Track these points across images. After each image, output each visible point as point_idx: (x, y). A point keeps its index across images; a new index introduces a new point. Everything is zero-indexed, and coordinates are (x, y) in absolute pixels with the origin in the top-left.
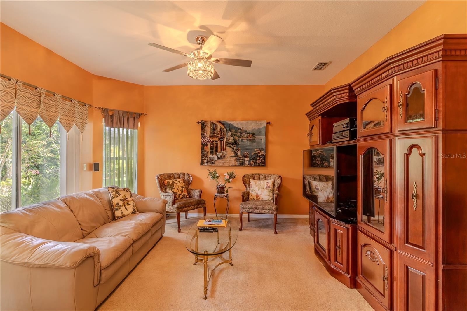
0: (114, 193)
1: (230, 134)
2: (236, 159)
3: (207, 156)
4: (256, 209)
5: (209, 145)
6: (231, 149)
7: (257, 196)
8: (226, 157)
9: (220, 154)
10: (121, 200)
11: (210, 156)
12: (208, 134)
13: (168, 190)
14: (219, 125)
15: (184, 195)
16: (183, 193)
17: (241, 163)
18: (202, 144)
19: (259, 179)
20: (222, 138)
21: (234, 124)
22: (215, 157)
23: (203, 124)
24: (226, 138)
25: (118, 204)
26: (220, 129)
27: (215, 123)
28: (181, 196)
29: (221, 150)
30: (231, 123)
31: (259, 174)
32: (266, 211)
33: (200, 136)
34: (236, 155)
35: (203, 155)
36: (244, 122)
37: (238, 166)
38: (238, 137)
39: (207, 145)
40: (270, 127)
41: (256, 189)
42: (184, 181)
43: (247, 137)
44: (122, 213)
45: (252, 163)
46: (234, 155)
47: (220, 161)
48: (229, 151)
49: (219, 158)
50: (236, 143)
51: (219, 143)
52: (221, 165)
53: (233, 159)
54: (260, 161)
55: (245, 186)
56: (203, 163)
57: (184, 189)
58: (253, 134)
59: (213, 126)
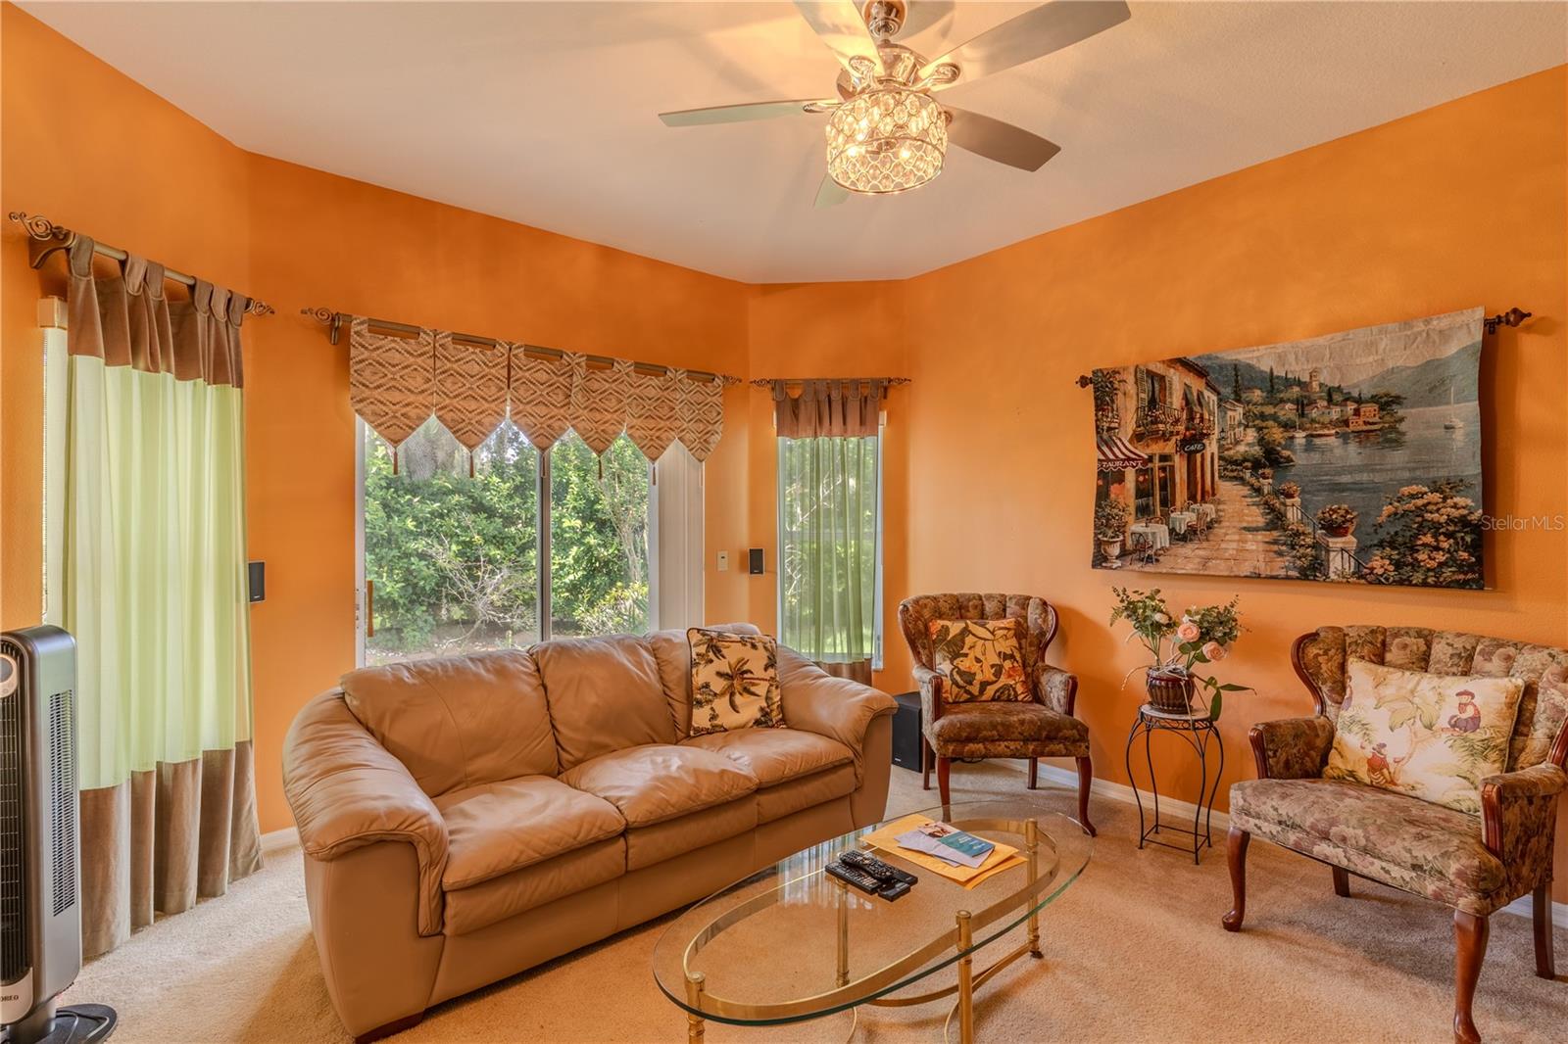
0: (702, 649)
1: (1237, 413)
2: (1275, 542)
3: (1121, 529)
4: (1325, 837)
5: (1130, 475)
6: (1246, 491)
7: (1377, 765)
8: (1218, 530)
9: (1183, 518)
10: (719, 674)
11: (1138, 527)
12: (1129, 424)
13: (938, 658)
14: (1177, 379)
15: (1006, 687)
16: (1003, 680)
17: (1306, 562)
18: (1101, 474)
19: (1423, 662)
20: (1193, 441)
21: (1263, 359)
22: (1160, 534)
23: (1102, 388)
24: (1215, 437)
25: (707, 686)
26: (1186, 397)
27: (1160, 369)
28: (990, 691)
29: (1192, 497)
30: (1244, 356)
31: (1420, 634)
32: (1396, 872)
33: (1093, 439)
34: (1276, 520)
35: (1106, 522)
36: (1321, 341)
37: (1288, 578)
38: (1287, 426)
39: (1120, 478)
40: (1530, 347)
41: (1379, 722)
42: (1020, 631)
43: (1346, 423)
44: (714, 717)
45: (1379, 563)
46: (1261, 521)
47: (1188, 549)
48: (1236, 503)
49: (1179, 537)
50: (1271, 459)
51: (1180, 464)
52: (1190, 568)
53: (1255, 544)
54: (1441, 557)
55: (1315, 691)
56: (1106, 559)
57: (1007, 664)
58: (1387, 403)
59: (1148, 386)
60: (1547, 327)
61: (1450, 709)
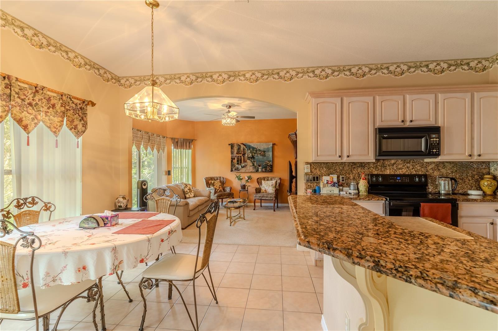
0: (185, 186)
1: (249, 151)
2: (253, 168)
3: (235, 166)
4: (263, 197)
5: (236, 158)
6: (250, 161)
7: (265, 191)
8: (247, 166)
9: (243, 165)
10: (188, 189)
11: (237, 166)
12: (236, 151)
13: (211, 186)
14: (242, 146)
15: (221, 190)
16: (220, 189)
17: (256, 170)
18: (231, 158)
19: (268, 180)
20: (244, 154)
21: (252, 145)
22: (240, 166)
23: (232, 146)
24: (247, 154)
25: (187, 191)
26: (243, 148)
27: (240, 144)
28: (219, 190)
29: (244, 162)
30: (250, 144)
31: (268, 177)
32: (269, 198)
33: (231, 153)
34: (254, 165)
35: (232, 165)
36: (258, 144)
37: (255, 172)
38: (255, 153)
39: (234, 159)
40: (275, 147)
41: (265, 186)
42: (221, 182)
43: (261, 154)
44: (189, 196)
45: (264, 170)
46: (252, 165)
47: (243, 169)
48: (249, 163)
49: (242, 167)
50: (253, 157)
51: (242, 157)
52: (244, 171)
53: (251, 168)
54: (269, 169)
55: (259, 184)
56: (233, 170)
57: (220, 186)
58: (264, 152)
59: (238, 146)
60: (277, 146)
61: (271, 184)
